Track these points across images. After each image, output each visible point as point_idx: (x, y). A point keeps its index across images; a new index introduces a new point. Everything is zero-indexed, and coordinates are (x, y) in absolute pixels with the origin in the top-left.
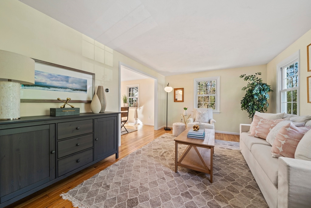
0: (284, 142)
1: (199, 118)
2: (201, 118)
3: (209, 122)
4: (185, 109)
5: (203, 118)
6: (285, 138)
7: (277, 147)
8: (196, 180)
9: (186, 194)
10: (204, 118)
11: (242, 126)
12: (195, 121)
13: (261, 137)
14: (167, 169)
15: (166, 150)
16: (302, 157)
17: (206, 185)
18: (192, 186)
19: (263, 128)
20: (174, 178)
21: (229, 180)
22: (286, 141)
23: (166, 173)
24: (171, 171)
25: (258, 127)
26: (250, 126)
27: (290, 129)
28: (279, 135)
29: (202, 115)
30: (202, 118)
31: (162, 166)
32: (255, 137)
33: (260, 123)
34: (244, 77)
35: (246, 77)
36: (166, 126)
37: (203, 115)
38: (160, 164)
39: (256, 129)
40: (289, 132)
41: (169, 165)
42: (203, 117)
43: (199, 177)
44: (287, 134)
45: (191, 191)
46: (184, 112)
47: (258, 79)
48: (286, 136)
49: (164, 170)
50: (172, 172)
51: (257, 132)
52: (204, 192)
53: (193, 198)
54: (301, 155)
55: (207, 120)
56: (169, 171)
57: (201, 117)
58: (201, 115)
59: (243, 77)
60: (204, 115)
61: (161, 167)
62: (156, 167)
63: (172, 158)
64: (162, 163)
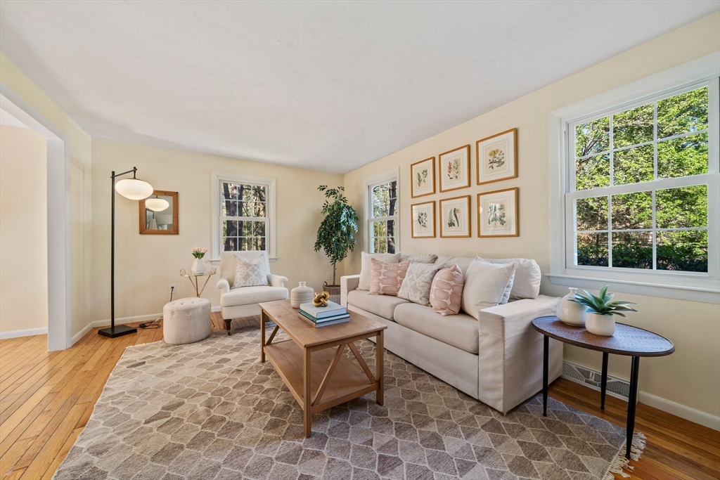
0: (451, 291)
1: (247, 277)
2: (251, 276)
3: (270, 284)
4: (198, 255)
5: (256, 276)
6: (452, 286)
7: (444, 300)
8: (360, 420)
9: (384, 464)
10: (259, 275)
11: (348, 280)
12: (236, 285)
13: (387, 292)
14: (280, 448)
15: (203, 399)
16: (484, 304)
17: (385, 416)
18: (370, 438)
19: (389, 277)
20: (324, 451)
21: (391, 383)
22: (453, 289)
23: (291, 458)
24: (297, 443)
25: (382, 277)
26: (358, 279)
27: (456, 272)
28: (444, 282)
29: (253, 268)
30: (253, 276)
31: (253, 449)
32: (380, 294)
33: (383, 270)
34: (325, 191)
35: (328, 191)
36: (107, 322)
37: (256, 268)
38: (238, 451)
39: (380, 281)
40: (455, 276)
41: (270, 434)
42: (256, 273)
43: (355, 409)
44: (453, 280)
45: (382, 448)
46: (196, 265)
47: (342, 198)
48: (452, 283)
49: (273, 457)
50: (302, 444)
51: (382, 286)
52: (396, 429)
53: (400, 457)
54: (483, 302)
55: (265, 280)
56: (292, 448)
57: (251, 273)
58: (251, 268)
59: (323, 189)
60: (258, 268)
61: (255, 455)
62: (241, 467)
63: (251, 408)
64: (243, 442)
